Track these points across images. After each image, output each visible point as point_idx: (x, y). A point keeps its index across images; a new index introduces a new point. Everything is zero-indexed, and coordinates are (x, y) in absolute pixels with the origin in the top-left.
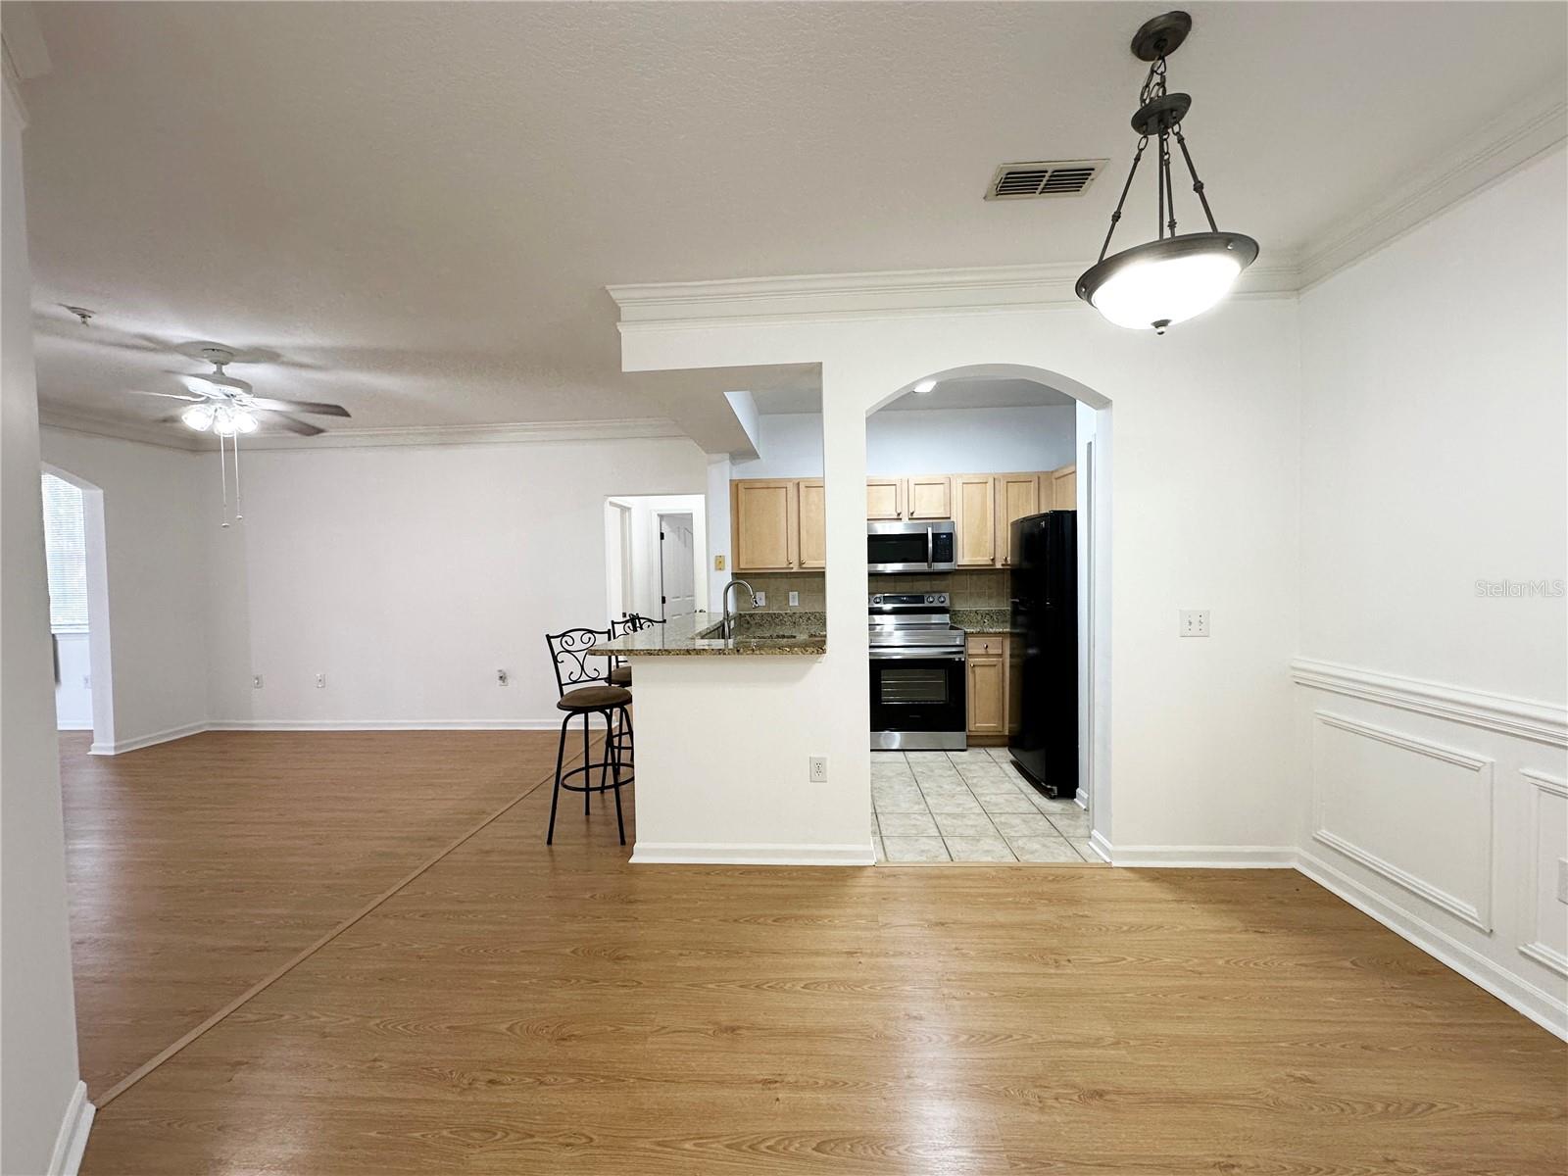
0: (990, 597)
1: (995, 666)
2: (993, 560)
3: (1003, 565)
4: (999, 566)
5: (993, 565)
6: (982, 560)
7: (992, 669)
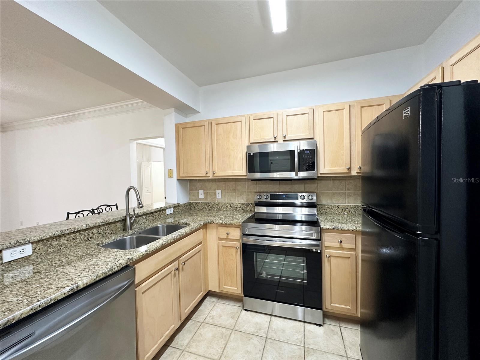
0: (349, 196)
1: (349, 258)
2: (348, 169)
3: (357, 173)
4: (354, 173)
5: (350, 173)
6: (341, 169)
7: (347, 261)
